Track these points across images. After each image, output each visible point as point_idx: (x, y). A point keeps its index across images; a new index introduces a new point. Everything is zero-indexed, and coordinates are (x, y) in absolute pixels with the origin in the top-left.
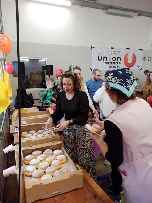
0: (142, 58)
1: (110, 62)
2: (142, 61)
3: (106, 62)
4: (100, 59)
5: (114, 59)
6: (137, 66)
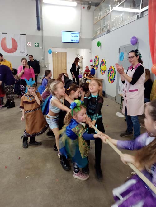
0: (26, 44)
2: (26, 47)
6: (21, 52)
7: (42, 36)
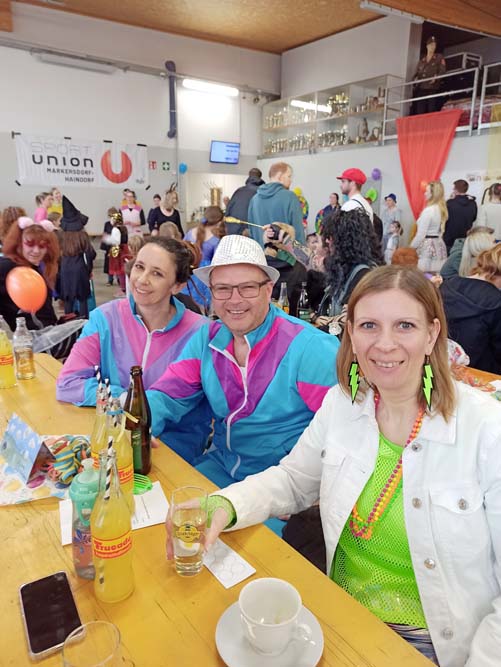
0: (147, 165)
1: (65, 168)
2: (147, 170)
3: (56, 167)
4: (38, 160)
5: (75, 162)
6: (138, 181)
7: (176, 149)
